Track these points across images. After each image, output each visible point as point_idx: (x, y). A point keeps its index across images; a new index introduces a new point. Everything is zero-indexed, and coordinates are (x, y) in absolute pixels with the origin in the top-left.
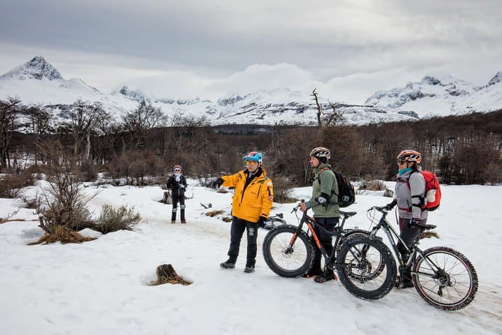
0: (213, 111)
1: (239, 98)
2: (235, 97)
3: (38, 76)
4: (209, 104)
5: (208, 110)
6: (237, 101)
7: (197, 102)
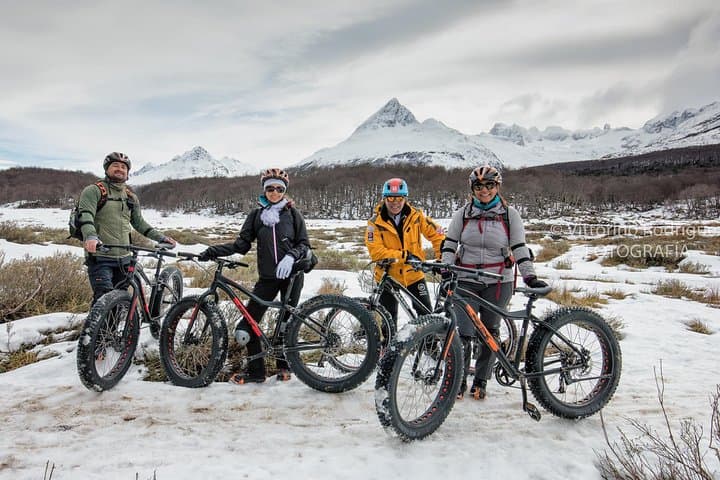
0: (634, 143)
1: (686, 116)
2: (679, 115)
3: (391, 123)
4: (626, 134)
5: (624, 143)
6: (682, 121)
7: (605, 133)
